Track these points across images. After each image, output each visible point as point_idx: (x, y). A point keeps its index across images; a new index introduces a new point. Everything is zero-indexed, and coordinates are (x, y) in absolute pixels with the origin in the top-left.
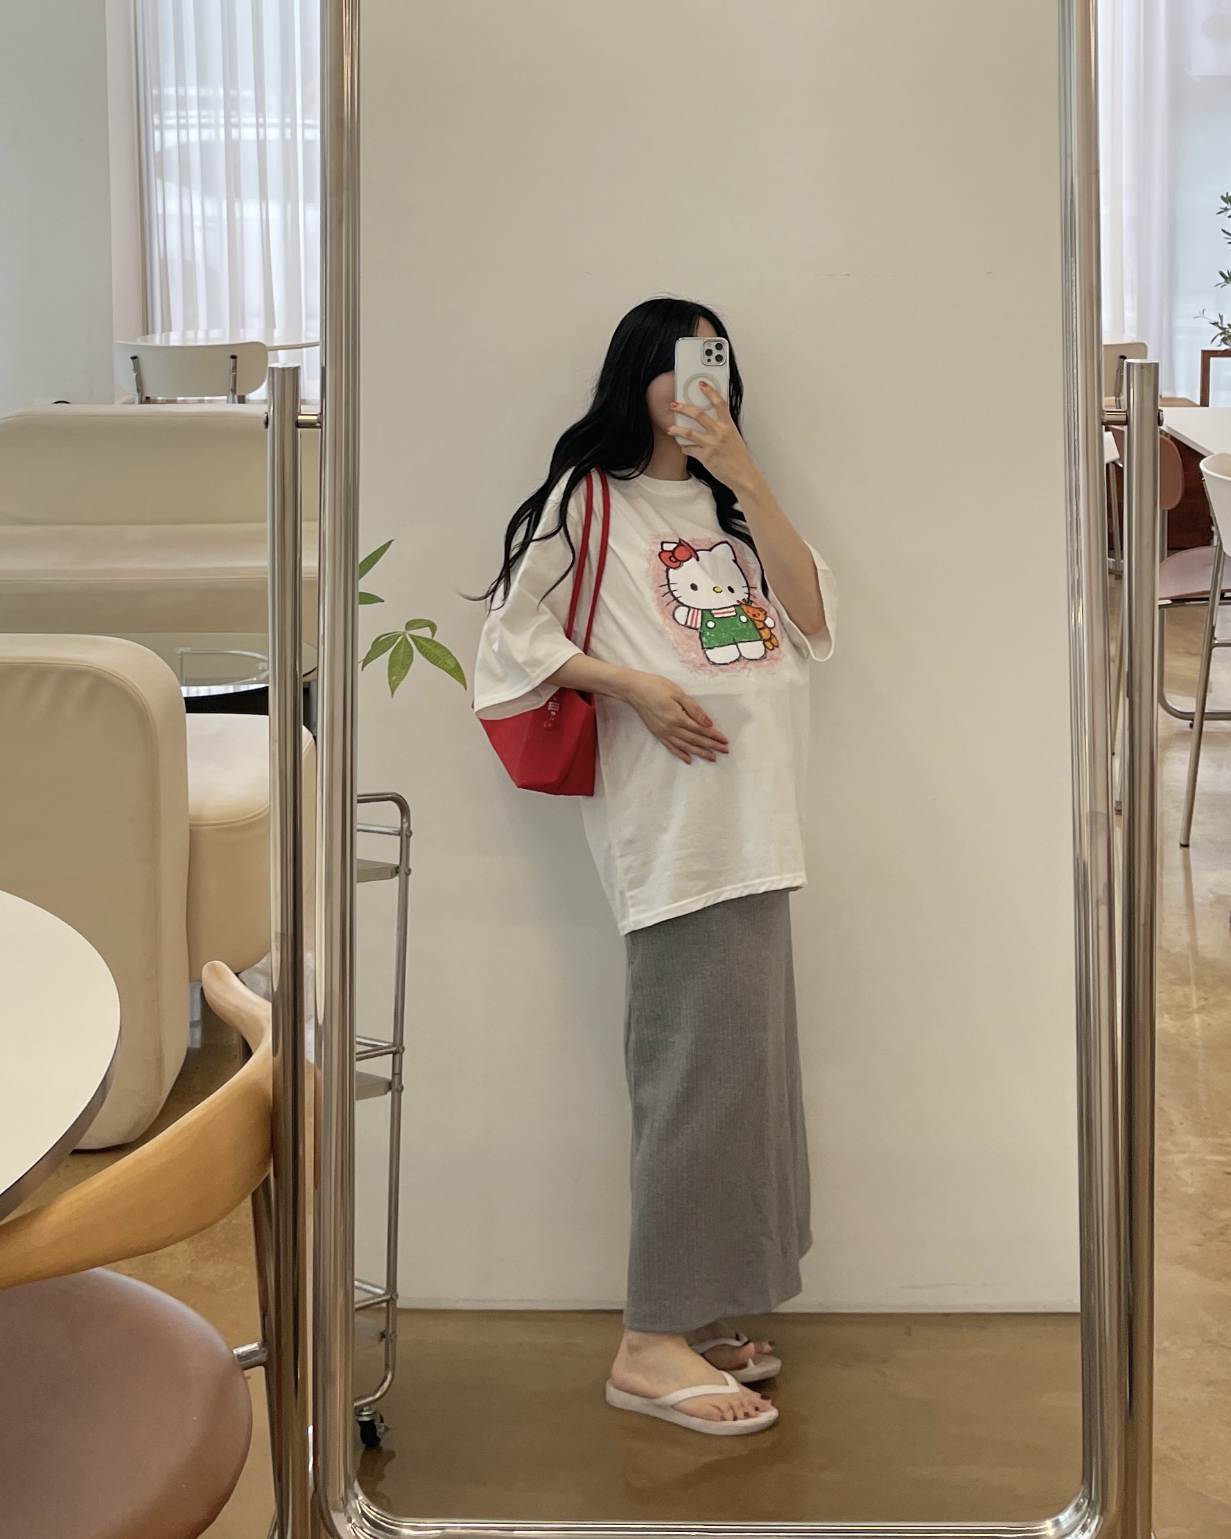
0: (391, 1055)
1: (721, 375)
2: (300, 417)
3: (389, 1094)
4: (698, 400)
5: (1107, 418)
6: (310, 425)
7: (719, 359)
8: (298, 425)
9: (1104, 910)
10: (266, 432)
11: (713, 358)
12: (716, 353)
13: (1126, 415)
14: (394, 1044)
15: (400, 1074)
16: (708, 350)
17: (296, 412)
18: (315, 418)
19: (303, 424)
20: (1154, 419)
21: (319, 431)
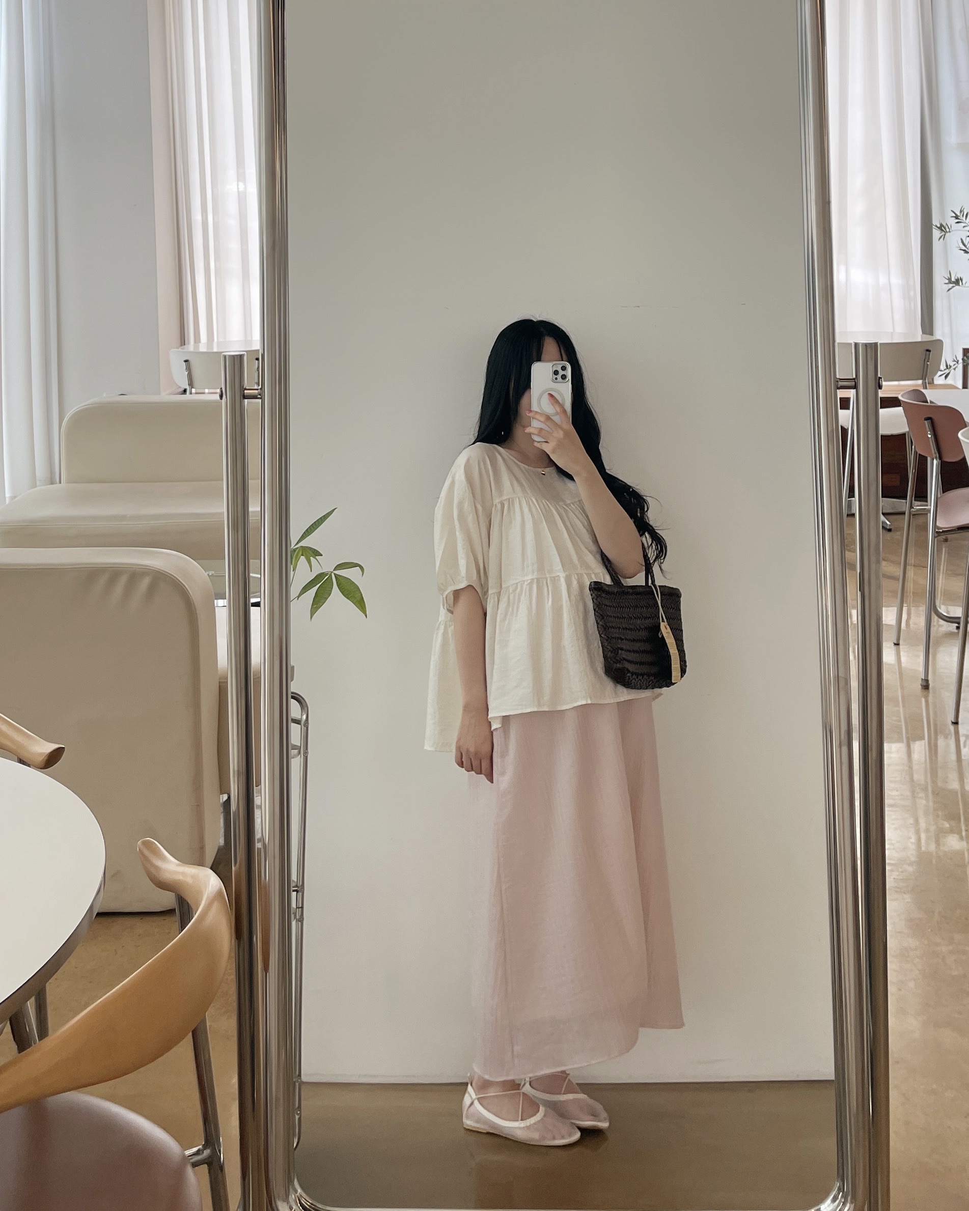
2: (245, 391)
4: (547, 407)
5: (841, 384)
6: (255, 397)
7: (563, 377)
8: (245, 397)
9: (845, 749)
10: (222, 403)
11: (559, 377)
12: (561, 373)
16: (555, 371)
17: (243, 389)
18: (256, 391)
19: (248, 395)
20: (875, 384)
21: (260, 400)
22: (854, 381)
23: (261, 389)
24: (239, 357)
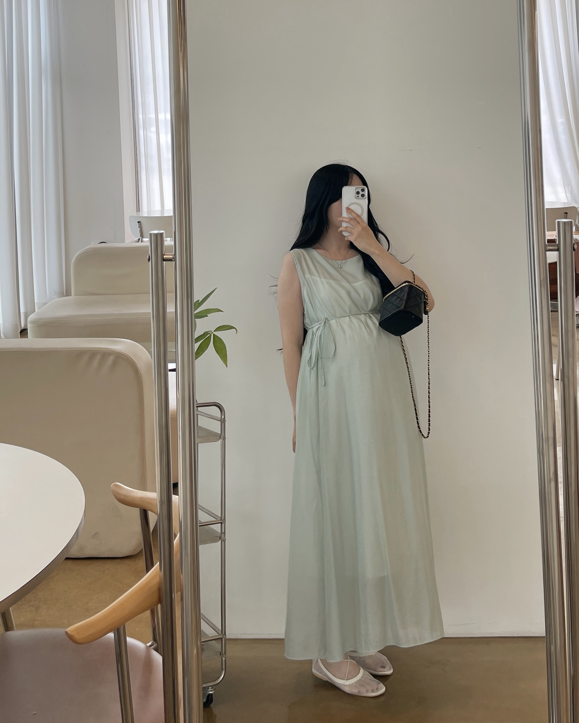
0: (220, 524)
2: (165, 256)
3: (220, 540)
6: (170, 260)
8: (164, 260)
10: (149, 264)
11: (360, 195)
12: (361, 193)
13: (558, 246)
14: (221, 520)
15: (225, 533)
16: (357, 192)
17: (163, 255)
18: (171, 256)
20: (571, 249)
21: (174, 262)
23: (174, 255)
24: (160, 234)
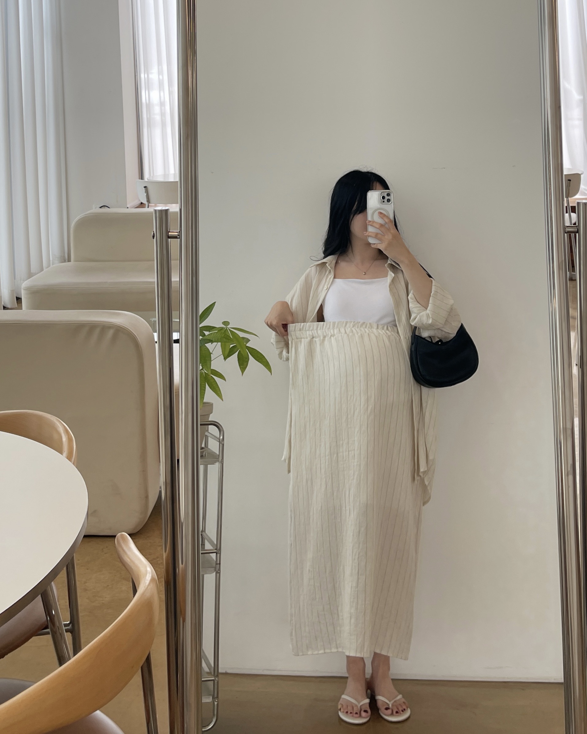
1: (389, 209)
2: (169, 233)
5: (568, 230)
6: (175, 237)
7: (388, 200)
10: (154, 240)
11: (386, 200)
12: (387, 198)
16: (383, 196)
17: (168, 231)
18: (176, 233)
19: (170, 236)
21: (179, 239)
22: (576, 227)
23: (179, 232)
24: (165, 211)
